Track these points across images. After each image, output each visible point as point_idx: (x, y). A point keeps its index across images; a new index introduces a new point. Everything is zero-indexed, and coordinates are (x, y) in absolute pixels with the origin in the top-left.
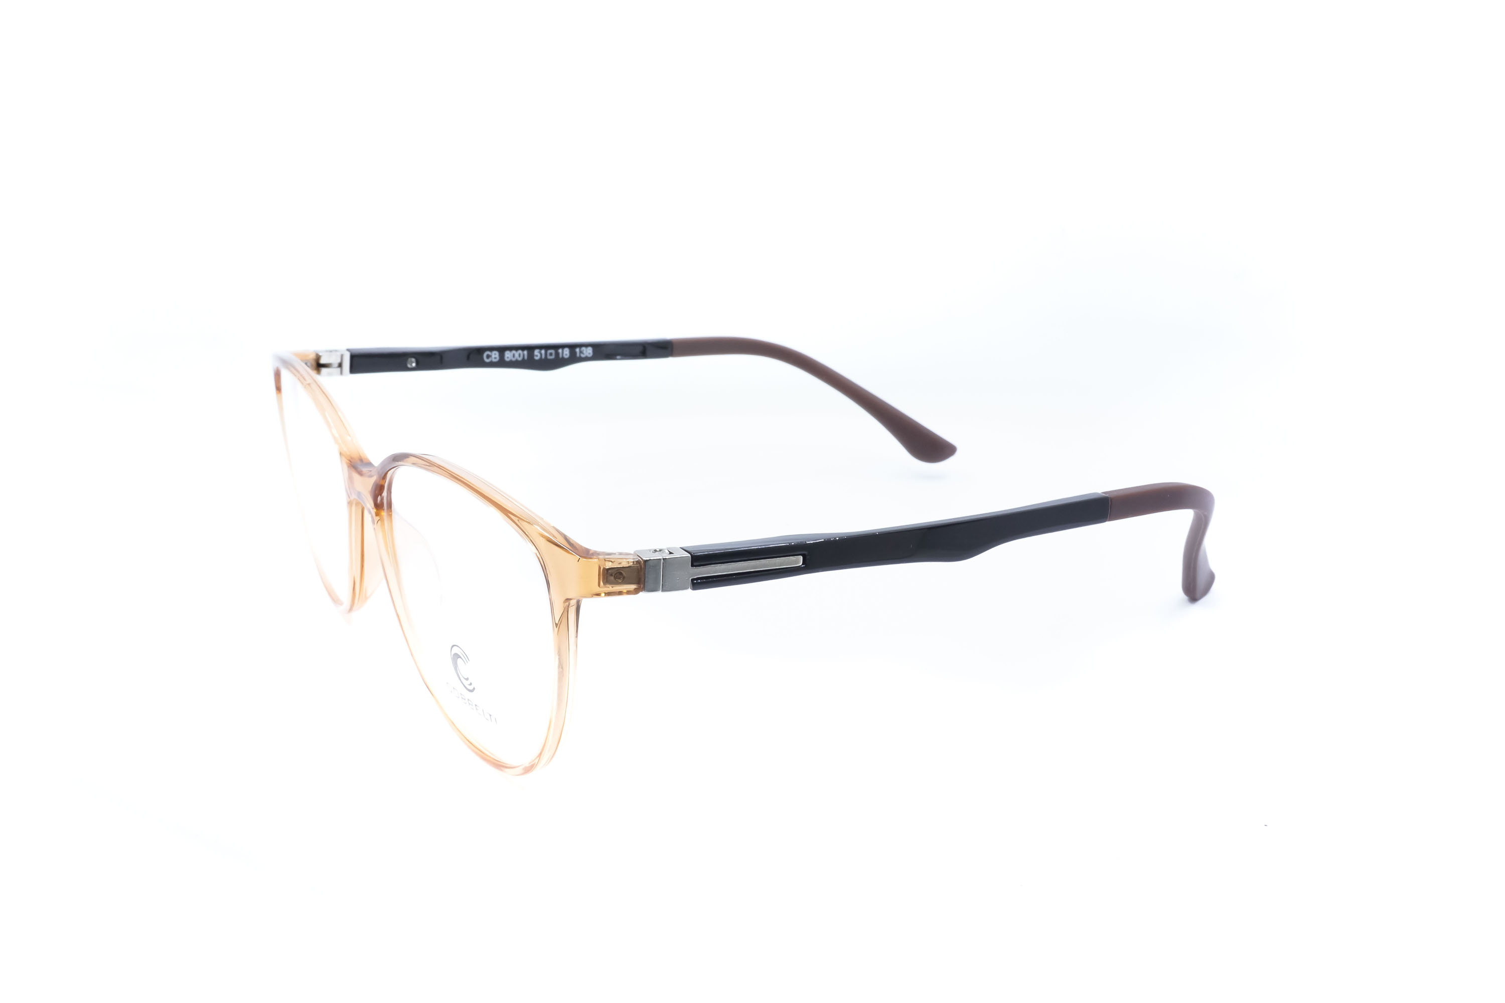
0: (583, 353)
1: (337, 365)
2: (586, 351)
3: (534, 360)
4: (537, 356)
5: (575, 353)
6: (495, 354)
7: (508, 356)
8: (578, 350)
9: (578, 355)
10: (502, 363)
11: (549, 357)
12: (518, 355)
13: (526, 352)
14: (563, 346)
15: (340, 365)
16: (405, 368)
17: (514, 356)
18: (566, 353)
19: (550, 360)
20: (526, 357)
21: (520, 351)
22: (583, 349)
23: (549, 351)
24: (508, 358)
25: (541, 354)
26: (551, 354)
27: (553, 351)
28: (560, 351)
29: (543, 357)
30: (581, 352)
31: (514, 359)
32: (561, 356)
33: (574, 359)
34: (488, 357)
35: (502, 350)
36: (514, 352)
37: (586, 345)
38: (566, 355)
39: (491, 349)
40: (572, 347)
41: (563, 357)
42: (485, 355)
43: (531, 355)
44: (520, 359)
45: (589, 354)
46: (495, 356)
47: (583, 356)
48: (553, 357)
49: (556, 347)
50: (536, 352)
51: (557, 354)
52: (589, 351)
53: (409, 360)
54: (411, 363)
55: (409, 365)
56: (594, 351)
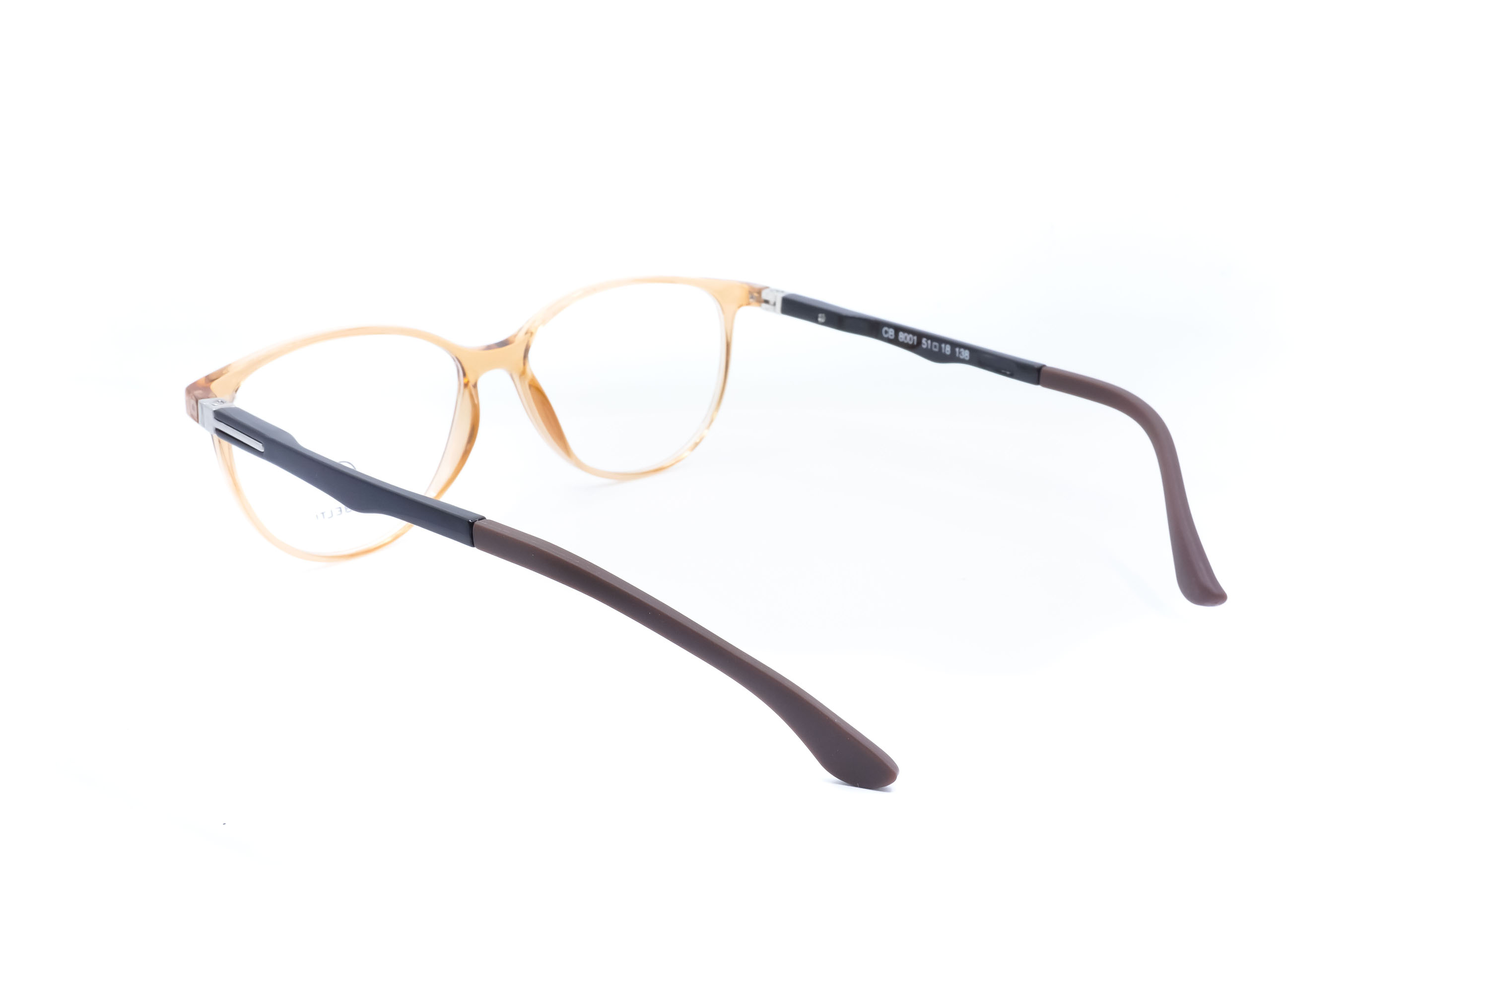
0: (962, 355)
2: (965, 354)
3: (923, 348)
4: (925, 344)
5: (955, 353)
7: (902, 336)
8: (957, 350)
9: (957, 355)
10: (895, 342)
11: (934, 349)
12: (909, 339)
14: (946, 341)
15: (774, 304)
16: (814, 319)
17: (906, 338)
18: (947, 349)
19: (935, 352)
20: (915, 343)
21: (911, 336)
22: (962, 350)
23: (935, 343)
24: (901, 338)
25: (928, 344)
26: (936, 346)
27: (937, 344)
28: (943, 346)
29: (929, 347)
30: (960, 353)
31: (906, 342)
32: (943, 351)
33: (952, 358)
34: (887, 332)
35: (898, 329)
36: (906, 334)
37: (964, 347)
38: (948, 351)
39: (890, 325)
40: (954, 345)
41: (945, 353)
42: (884, 329)
43: (919, 343)
44: (911, 343)
45: (967, 357)
46: (892, 332)
47: (961, 357)
48: (936, 350)
49: (941, 340)
50: (925, 340)
51: (940, 348)
52: (966, 354)
53: (820, 315)
54: (821, 318)
55: (820, 320)
56: (970, 355)
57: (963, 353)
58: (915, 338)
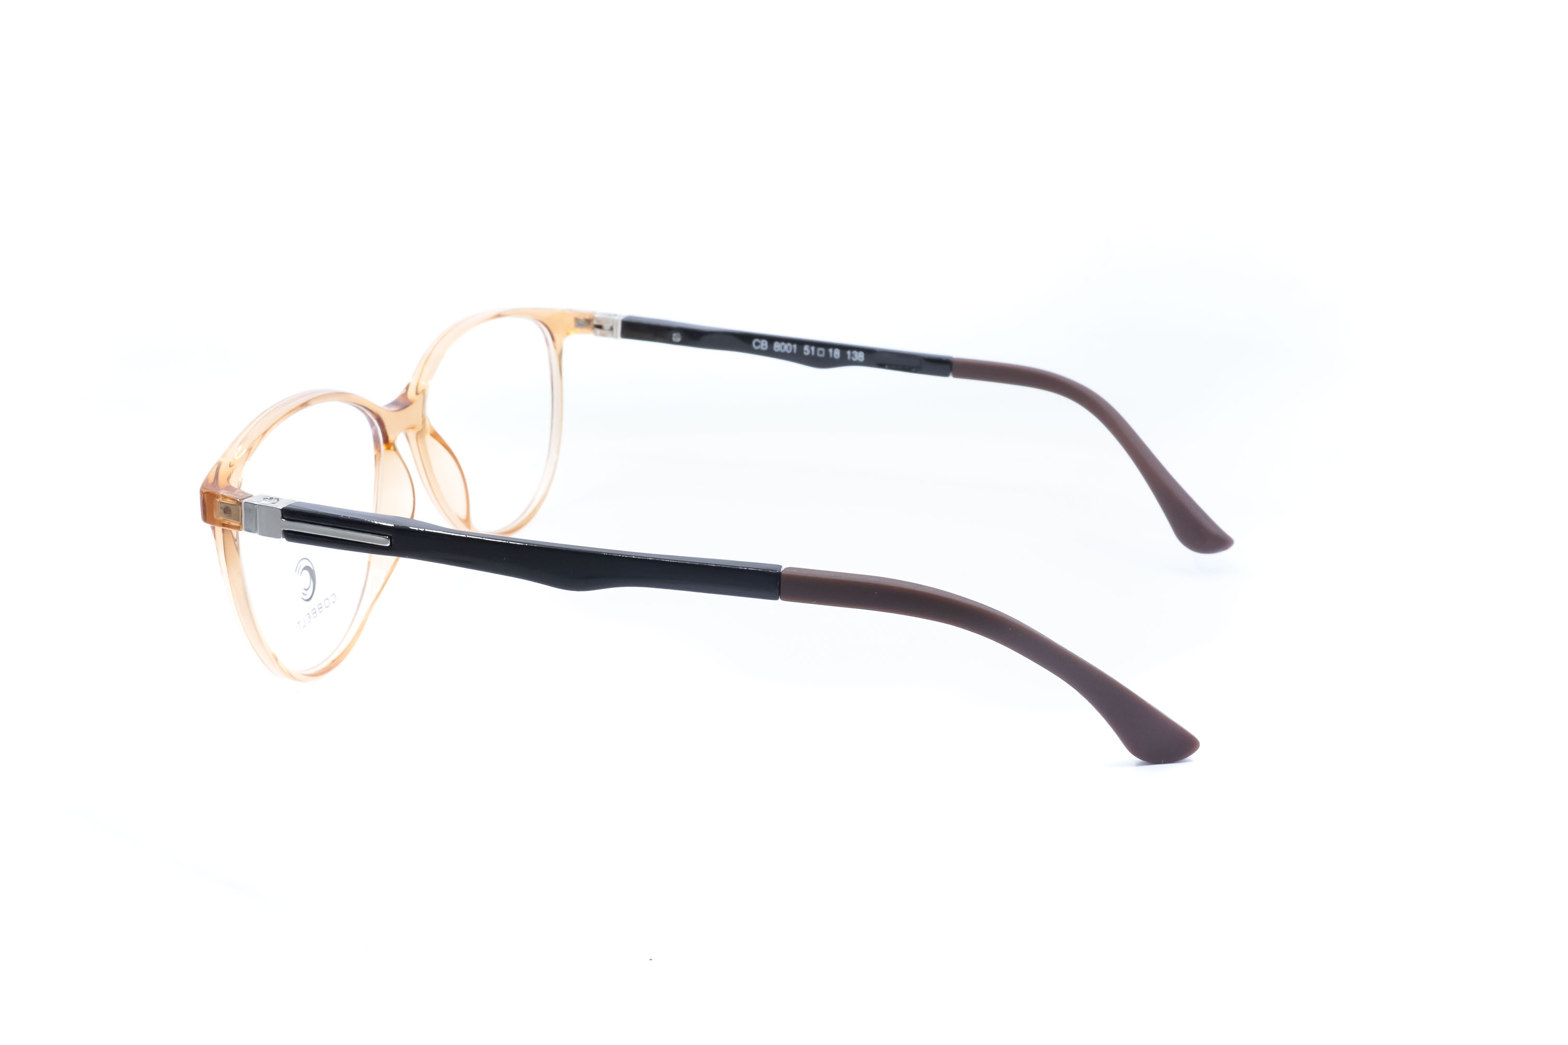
0: (855, 357)
1: (609, 328)
2: (858, 356)
3: (804, 355)
4: (806, 351)
5: (846, 356)
6: (764, 343)
7: (777, 346)
8: (849, 353)
9: (849, 357)
10: (770, 353)
11: (819, 355)
12: (787, 348)
13: (795, 346)
14: (834, 346)
15: (612, 329)
16: (670, 341)
17: (783, 347)
18: (837, 353)
19: (820, 358)
20: (795, 351)
21: (789, 344)
22: (855, 352)
23: (819, 349)
24: (777, 348)
25: (811, 351)
26: (821, 352)
27: (823, 350)
28: (831, 350)
29: (813, 353)
30: (852, 355)
31: (783, 351)
32: (831, 356)
33: (844, 361)
34: (757, 344)
35: (771, 340)
36: (783, 344)
37: (859, 349)
38: (837, 355)
39: (761, 337)
40: (844, 348)
41: (833, 357)
42: (755, 341)
43: (800, 351)
44: (789, 352)
45: (861, 358)
47: (854, 359)
48: (823, 355)
49: (827, 346)
50: (806, 348)
51: (827, 353)
52: (860, 356)
53: (674, 335)
54: (676, 337)
55: (674, 339)
56: (865, 356)
57: (856, 355)
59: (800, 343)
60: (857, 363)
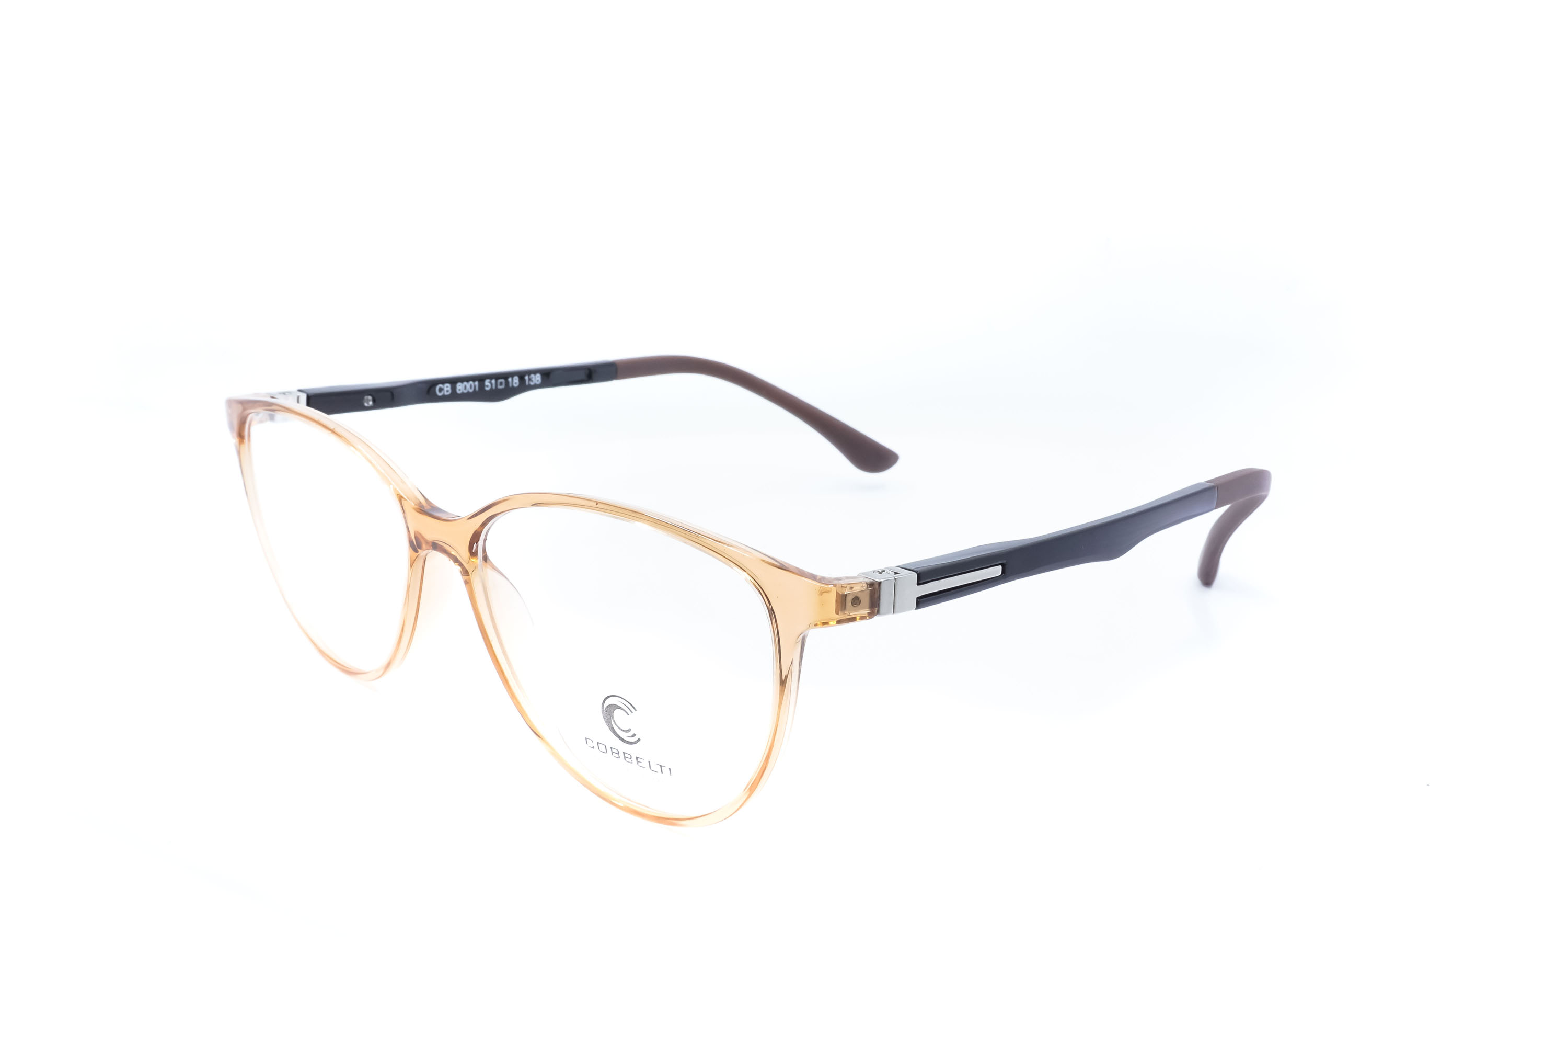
0: (532, 381)
2: (535, 378)
3: (485, 390)
4: (487, 386)
5: (525, 382)
7: (460, 387)
8: (527, 378)
9: (527, 383)
10: (454, 397)
11: (500, 387)
12: (469, 387)
14: (512, 374)
16: (362, 406)
17: (465, 387)
18: (516, 381)
19: (501, 390)
20: (477, 389)
21: (471, 383)
22: (532, 376)
23: (499, 381)
24: (460, 390)
25: (491, 384)
26: (501, 384)
27: (502, 380)
28: (510, 379)
29: (494, 387)
30: (530, 379)
31: (465, 391)
32: (510, 385)
33: (524, 387)
34: (441, 390)
35: (453, 381)
36: (465, 383)
37: (535, 372)
38: (516, 383)
39: (443, 381)
40: (522, 375)
41: (513, 386)
42: (437, 388)
43: (482, 386)
44: (471, 390)
45: (538, 381)
46: (447, 388)
47: (532, 383)
48: (503, 387)
49: (505, 376)
50: (487, 382)
51: (507, 383)
52: (537, 379)
53: (365, 399)
54: (368, 401)
55: (365, 404)
56: (542, 378)
57: (533, 379)
58: (477, 383)
59: (481, 379)
60: (536, 387)
